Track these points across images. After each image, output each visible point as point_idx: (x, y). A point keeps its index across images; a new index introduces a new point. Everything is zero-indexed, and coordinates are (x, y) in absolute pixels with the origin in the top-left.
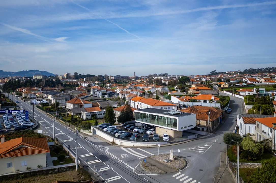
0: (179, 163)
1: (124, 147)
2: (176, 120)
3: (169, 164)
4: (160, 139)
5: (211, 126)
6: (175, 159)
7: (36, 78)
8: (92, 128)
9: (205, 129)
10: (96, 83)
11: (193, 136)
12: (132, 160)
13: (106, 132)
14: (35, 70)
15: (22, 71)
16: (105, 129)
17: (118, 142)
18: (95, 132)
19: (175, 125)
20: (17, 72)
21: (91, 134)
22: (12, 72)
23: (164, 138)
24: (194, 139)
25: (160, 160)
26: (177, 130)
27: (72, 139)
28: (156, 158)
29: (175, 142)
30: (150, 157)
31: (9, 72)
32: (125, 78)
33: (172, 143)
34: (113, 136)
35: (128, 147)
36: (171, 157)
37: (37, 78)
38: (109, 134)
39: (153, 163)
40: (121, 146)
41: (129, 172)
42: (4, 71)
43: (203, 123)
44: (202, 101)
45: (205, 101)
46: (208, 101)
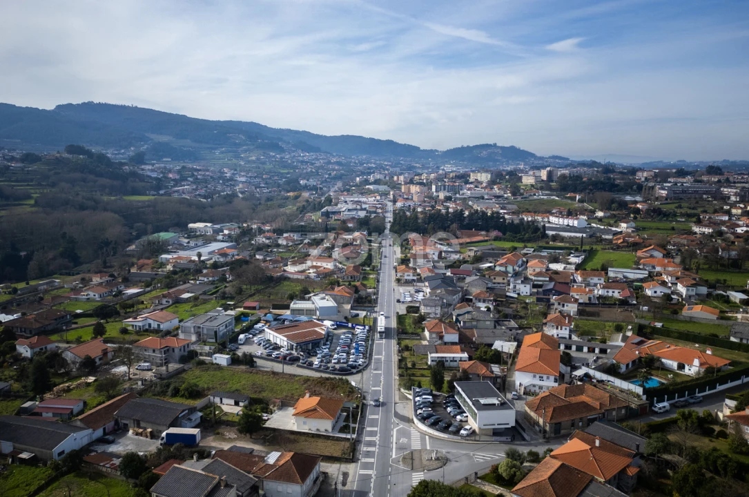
1: (418, 429)
2: (476, 414)
3: (426, 463)
6: (438, 459)
7: (475, 178)
8: (412, 390)
10: (597, 215)
11: (504, 439)
12: (404, 448)
13: (415, 402)
14: (489, 143)
15: (459, 148)
20: (448, 150)
22: (437, 151)
23: (463, 432)
25: (424, 456)
28: (424, 453)
29: (472, 440)
30: (421, 450)
31: (432, 150)
32: (705, 194)
33: (468, 440)
34: (416, 411)
35: (420, 431)
37: (479, 179)
38: (415, 407)
39: (416, 457)
40: (415, 427)
42: (421, 148)
44: (674, 365)
45: (681, 367)
46: (687, 367)
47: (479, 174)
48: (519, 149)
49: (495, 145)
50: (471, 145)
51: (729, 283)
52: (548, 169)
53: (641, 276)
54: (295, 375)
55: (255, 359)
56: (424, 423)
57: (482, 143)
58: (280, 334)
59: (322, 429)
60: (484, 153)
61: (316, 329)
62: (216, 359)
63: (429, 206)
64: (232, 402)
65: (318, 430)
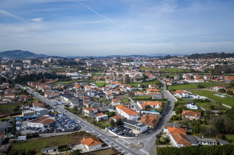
0: (141, 146)
1: (122, 139)
2: (140, 129)
3: (138, 146)
4: (134, 135)
5: (153, 128)
6: (140, 144)
8: (106, 129)
9: (151, 129)
10: (79, 72)
11: (146, 134)
12: (127, 145)
13: (113, 131)
14: (18, 50)
16: (113, 130)
17: (119, 136)
18: (107, 131)
19: (140, 130)
21: (106, 131)
23: (136, 135)
24: (147, 135)
25: (135, 145)
26: (141, 132)
27: (101, 135)
28: (134, 144)
30: (132, 143)
32: (100, 65)
34: (117, 134)
35: (123, 139)
36: (139, 144)
37: (26, 62)
38: (115, 133)
39: (134, 145)
40: (121, 138)
41: (127, 149)
43: (150, 127)
44: (153, 106)
45: (154, 106)
46: (156, 106)
47: (26, 60)
48: (29, 52)
49: (21, 50)
50: (11, 50)
51: (135, 86)
52: (51, 58)
53: (115, 87)
54: (61, 135)
55: (39, 134)
56: (124, 136)
57: (15, 50)
58: (38, 123)
59: (98, 148)
60: (17, 53)
61: (48, 118)
62: (19, 138)
63: (18, 72)
64: (53, 150)
65: (97, 149)
